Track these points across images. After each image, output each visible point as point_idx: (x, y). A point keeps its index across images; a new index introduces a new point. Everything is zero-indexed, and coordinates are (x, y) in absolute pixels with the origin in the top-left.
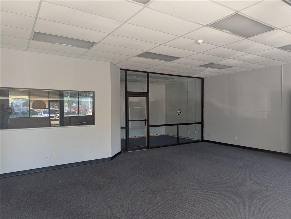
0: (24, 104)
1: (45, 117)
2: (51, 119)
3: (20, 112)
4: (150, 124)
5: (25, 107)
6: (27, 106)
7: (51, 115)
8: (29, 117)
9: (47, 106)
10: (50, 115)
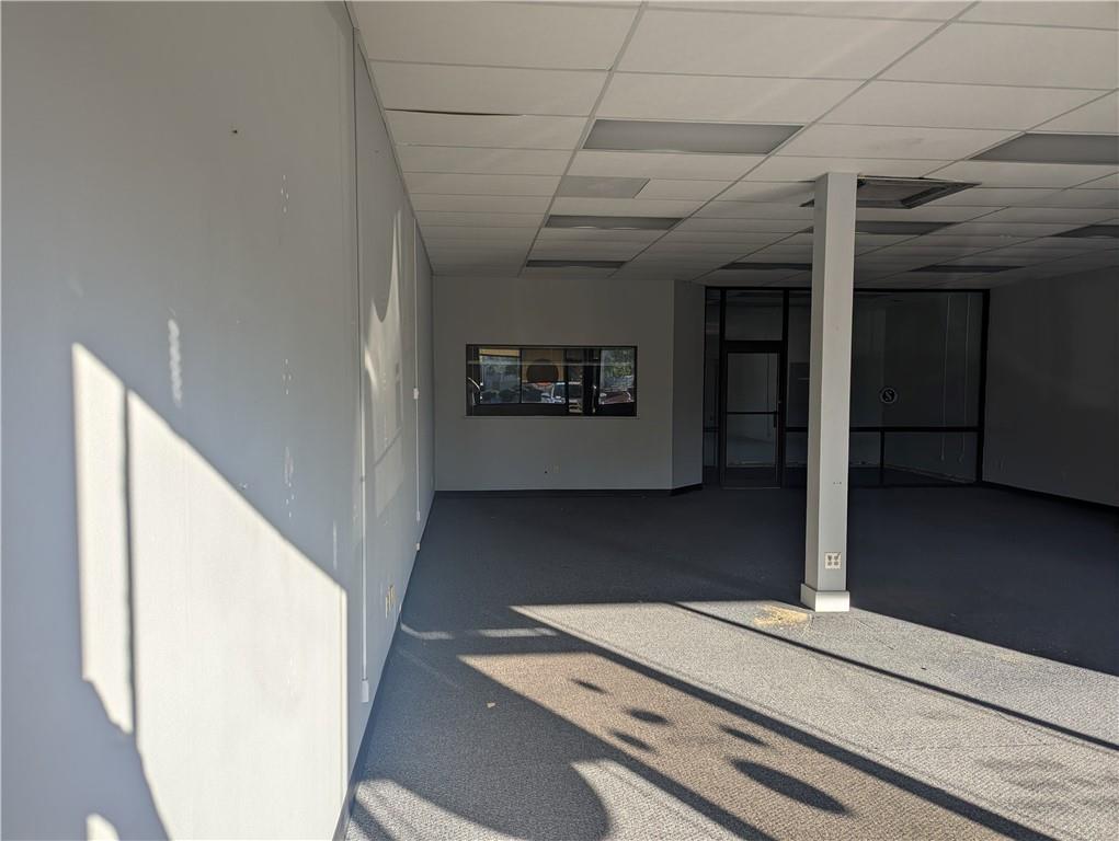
0: (509, 370)
1: (556, 404)
2: (571, 410)
3: (498, 392)
4: (788, 425)
5: (511, 377)
6: (515, 373)
7: (570, 401)
8: (520, 403)
9: (561, 377)
10: (567, 400)
